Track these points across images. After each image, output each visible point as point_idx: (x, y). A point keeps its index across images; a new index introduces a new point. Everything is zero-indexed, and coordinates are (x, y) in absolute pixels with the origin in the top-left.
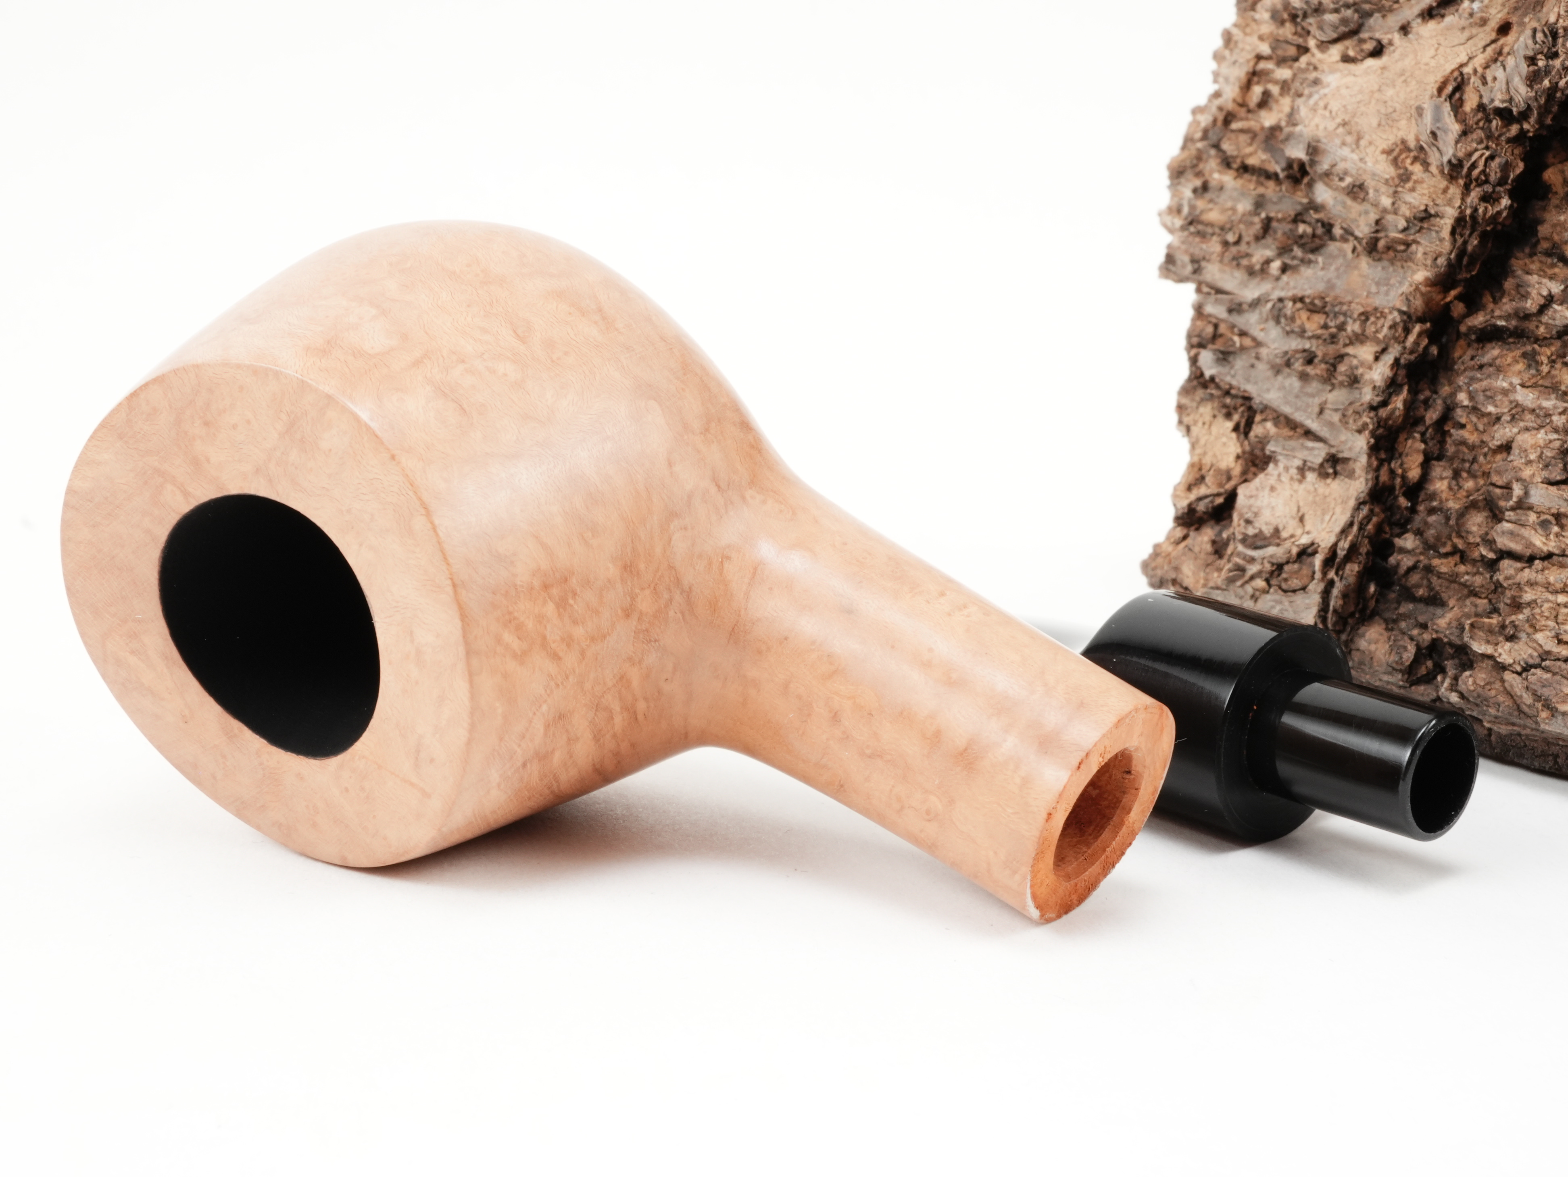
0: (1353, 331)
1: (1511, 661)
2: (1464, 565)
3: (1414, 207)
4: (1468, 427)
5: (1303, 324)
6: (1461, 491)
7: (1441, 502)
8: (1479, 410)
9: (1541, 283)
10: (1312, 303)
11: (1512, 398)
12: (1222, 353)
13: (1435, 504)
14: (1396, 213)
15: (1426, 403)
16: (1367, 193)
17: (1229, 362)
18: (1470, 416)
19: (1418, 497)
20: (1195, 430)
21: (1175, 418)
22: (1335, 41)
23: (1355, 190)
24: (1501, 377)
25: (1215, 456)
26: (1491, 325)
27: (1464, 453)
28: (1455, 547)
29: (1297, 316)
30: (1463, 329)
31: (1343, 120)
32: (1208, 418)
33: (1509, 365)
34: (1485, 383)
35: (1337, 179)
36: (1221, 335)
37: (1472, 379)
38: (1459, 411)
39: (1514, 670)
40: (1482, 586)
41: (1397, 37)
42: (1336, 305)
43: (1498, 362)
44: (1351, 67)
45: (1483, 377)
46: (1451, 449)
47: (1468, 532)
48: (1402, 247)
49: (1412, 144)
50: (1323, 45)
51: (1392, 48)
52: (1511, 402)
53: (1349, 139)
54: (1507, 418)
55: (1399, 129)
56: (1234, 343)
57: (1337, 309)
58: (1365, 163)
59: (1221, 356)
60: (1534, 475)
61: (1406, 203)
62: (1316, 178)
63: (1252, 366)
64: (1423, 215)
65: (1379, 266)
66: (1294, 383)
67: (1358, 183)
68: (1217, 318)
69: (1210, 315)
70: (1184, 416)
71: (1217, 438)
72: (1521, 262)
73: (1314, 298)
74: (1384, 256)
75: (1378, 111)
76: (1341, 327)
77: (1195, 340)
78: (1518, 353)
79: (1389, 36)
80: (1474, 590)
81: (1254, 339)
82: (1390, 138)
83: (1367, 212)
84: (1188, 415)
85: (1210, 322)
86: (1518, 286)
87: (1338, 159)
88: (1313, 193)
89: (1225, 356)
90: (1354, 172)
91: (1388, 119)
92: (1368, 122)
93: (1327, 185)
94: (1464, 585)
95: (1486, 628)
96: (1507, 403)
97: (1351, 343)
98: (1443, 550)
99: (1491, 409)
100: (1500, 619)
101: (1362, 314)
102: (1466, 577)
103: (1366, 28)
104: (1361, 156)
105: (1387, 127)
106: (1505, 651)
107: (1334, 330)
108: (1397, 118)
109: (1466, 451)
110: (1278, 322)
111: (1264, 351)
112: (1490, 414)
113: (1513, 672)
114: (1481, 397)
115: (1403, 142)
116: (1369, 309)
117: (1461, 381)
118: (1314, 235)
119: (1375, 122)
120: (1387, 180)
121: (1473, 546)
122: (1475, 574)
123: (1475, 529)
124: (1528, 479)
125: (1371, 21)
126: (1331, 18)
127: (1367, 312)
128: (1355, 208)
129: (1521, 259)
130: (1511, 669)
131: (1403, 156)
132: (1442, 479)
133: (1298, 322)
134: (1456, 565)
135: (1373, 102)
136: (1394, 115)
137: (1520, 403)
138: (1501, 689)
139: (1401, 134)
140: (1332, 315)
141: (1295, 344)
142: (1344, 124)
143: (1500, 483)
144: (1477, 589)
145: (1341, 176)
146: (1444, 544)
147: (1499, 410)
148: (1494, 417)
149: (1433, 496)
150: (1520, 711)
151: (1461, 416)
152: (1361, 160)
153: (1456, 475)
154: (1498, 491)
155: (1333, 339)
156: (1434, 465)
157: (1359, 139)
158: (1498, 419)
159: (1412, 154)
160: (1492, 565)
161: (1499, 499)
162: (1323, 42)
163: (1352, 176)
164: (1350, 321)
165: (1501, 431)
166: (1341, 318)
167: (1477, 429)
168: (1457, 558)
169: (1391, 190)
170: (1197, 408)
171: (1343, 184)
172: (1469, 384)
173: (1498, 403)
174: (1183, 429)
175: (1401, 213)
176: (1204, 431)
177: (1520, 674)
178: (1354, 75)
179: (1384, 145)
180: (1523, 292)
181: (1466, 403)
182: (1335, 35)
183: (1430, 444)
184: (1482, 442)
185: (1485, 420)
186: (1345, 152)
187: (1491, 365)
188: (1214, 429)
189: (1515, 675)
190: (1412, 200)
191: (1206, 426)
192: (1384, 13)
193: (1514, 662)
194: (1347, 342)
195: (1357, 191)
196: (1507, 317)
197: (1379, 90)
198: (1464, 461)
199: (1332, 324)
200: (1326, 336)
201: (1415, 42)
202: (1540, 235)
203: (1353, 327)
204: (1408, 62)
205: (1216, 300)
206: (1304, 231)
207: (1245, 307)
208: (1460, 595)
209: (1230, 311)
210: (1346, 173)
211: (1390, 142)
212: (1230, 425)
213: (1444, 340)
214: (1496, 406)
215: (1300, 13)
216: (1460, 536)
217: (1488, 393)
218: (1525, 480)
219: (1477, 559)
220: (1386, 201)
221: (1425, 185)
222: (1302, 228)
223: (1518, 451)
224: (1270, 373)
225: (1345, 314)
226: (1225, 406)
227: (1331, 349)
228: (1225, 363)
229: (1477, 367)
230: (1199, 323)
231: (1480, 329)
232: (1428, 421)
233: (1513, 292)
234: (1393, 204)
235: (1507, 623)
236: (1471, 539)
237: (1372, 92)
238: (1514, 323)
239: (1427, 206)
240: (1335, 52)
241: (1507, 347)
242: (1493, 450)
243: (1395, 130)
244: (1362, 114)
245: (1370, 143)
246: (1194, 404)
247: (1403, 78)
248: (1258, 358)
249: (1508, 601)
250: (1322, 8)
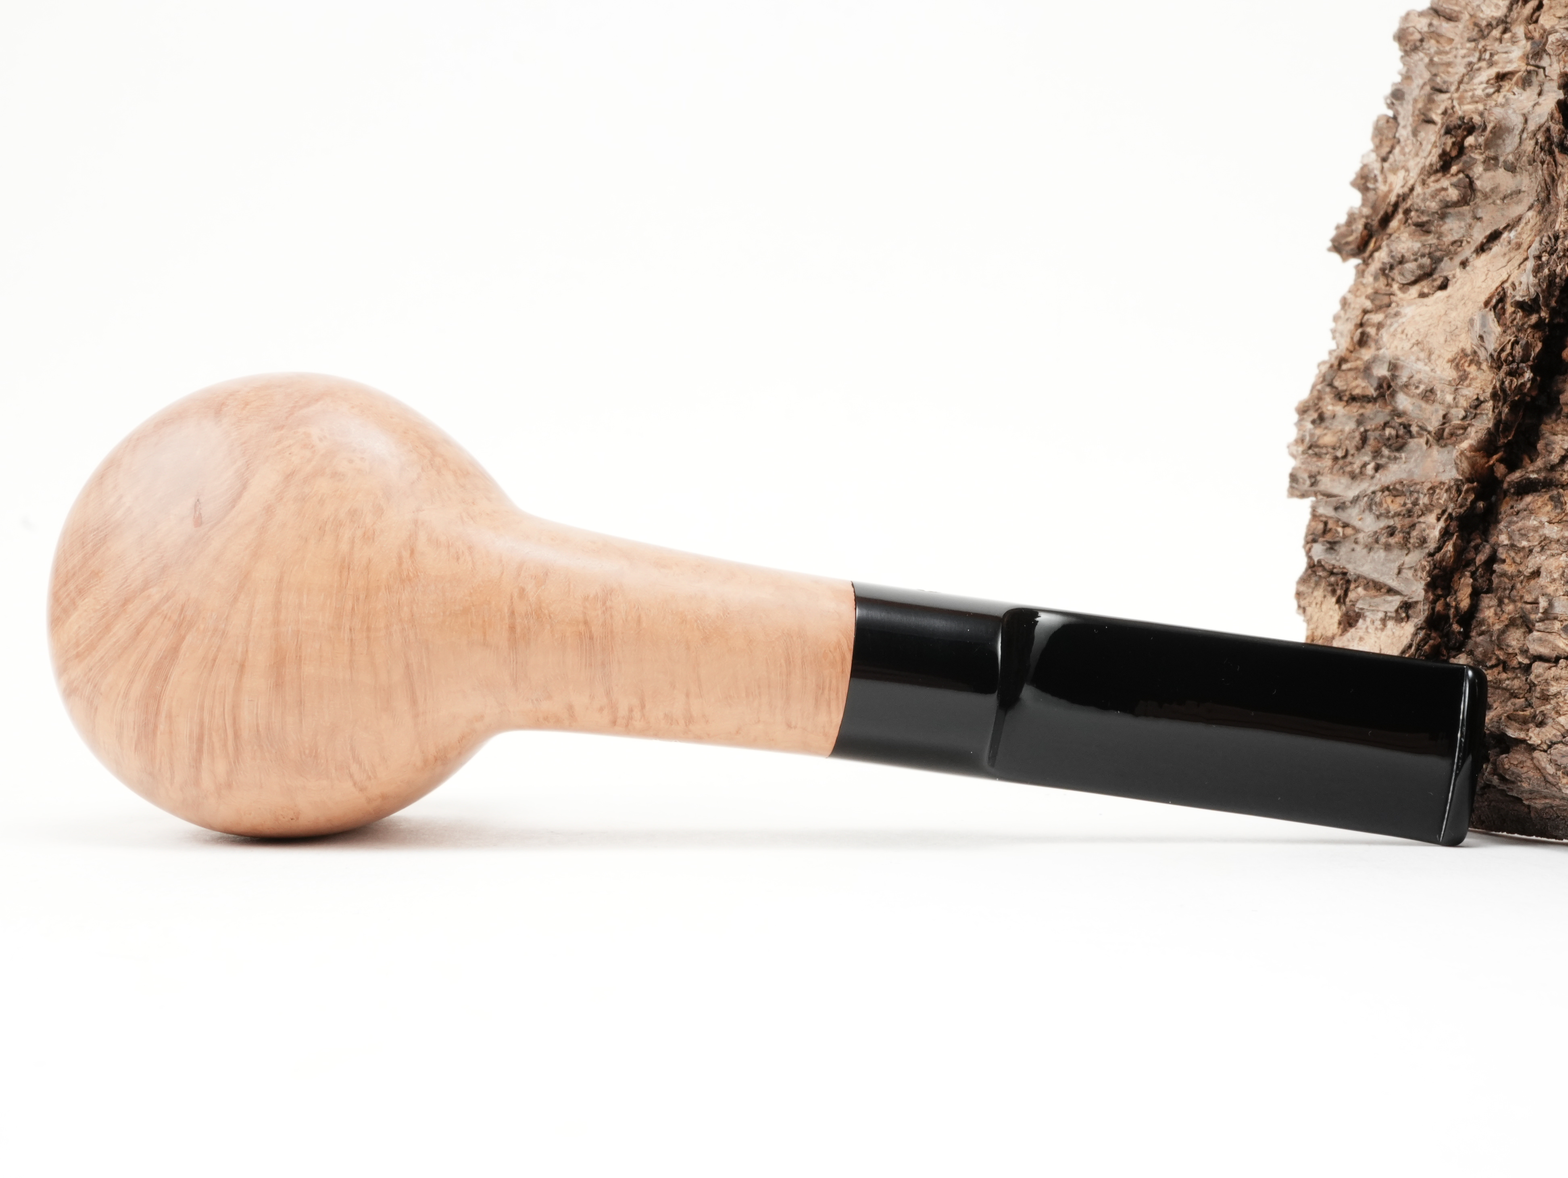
0: (1424, 503)
1: (1539, 742)
2: (1506, 673)
3: (1470, 398)
4: (1507, 561)
5: (1388, 506)
6: (1504, 614)
7: (1489, 625)
8: (1516, 546)
9: (1564, 440)
10: (1395, 489)
11: (1541, 533)
12: (1329, 543)
13: (1484, 628)
14: (1457, 407)
15: (1477, 549)
16: (1436, 394)
17: (1335, 550)
18: (1509, 552)
19: (1471, 625)
20: (1309, 610)
21: (1294, 603)
22: (1414, 283)
23: (1428, 394)
24: (1532, 518)
25: (1324, 628)
26: (1525, 479)
27: (1505, 582)
28: (1498, 659)
29: (1383, 502)
30: (1505, 486)
31: (1417, 340)
32: (1319, 599)
33: (1539, 508)
34: (1520, 524)
35: (1414, 388)
36: (1330, 530)
37: (1511, 523)
38: (1500, 550)
39: (1542, 749)
40: (1520, 688)
41: (1458, 271)
42: (1411, 486)
43: (1530, 507)
44: (1425, 300)
45: (1519, 519)
46: (1496, 581)
47: (1508, 646)
48: (1461, 431)
49: (1469, 351)
50: (1405, 287)
51: (1454, 280)
52: (1540, 536)
53: (1422, 355)
54: (1538, 549)
55: (1460, 342)
56: (1338, 533)
57: (1412, 489)
58: (1435, 372)
59: (1328, 545)
60: (1557, 590)
61: (1463, 396)
62: (1397, 389)
63: (1353, 550)
64: (1476, 403)
65: (1445, 450)
66: (1382, 554)
67: (1429, 388)
68: (1326, 517)
69: (1321, 516)
70: (1301, 600)
71: (1326, 614)
72: (1548, 427)
73: (1395, 484)
74: (1449, 441)
75: (1445, 330)
76: (1415, 503)
77: (1310, 537)
78: (1547, 497)
79: (1453, 272)
80: (1514, 692)
81: (1354, 528)
82: (1454, 350)
83: (1437, 411)
84: (1305, 599)
85: (1322, 521)
86: (1547, 445)
87: (1414, 373)
88: (1396, 402)
89: (1332, 546)
90: (1426, 381)
91: (1452, 335)
92: (1436, 341)
93: (1407, 394)
94: (1506, 689)
95: (1521, 720)
96: (1537, 537)
97: (1423, 514)
98: (1489, 664)
99: (1525, 543)
100: (1532, 710)
101: (1431, 488)
102: (1507, 682)
103: (1439, 270)
104: (1432, 367)
105: (1451, 342)
106: (1534, 734)
107: (1409, 506)
108: (1458, 333)
109: (1507, 581)
110: (1371, 510)
111: (1361, 536)
112: (1524, 548)
113: (1541, 751)
114: (1517, 537)
115: (1463, 350)
116: (1436, 484)
117: (1502, 526)
118: (1397, 436)
119: (1442, 340)
120: (1450, 381)
121: (1512, 656)
122: (1514, 679)
123: (1514, 643)
124: (1552, 594)
125: (1442, 264)
126: (1410, 266)
127: (1434, 487)
128: (1428, 408)
129: (1549, 424)
130: (1540, 748)
131: (1462, 361)
132: (1490, 607)
133: (1385, 506)
134: (1499, 673)
135: (1441, 324)
136: (1457, 332)
137: (1547, 536)
138: (1532, 766)
139: (1461, 345)
140: (1408, 494)
141: (1383, 523)
142: (1418, 343)
143: (1530, 600)
144: (1516, 691)
145: (1417, 385)
146: (1490, 659)
147: (1531, 544)
148: (1527, 550)
149: (1481, 623)
150: (1547, 782)
151: (1502, 554)
152: (1432, 370)
153: (1501, 603)
154: (1529, 606)
155: (1410, 513)
156: (1483, 597)
157: (1430, 354)
158: (1531, 551)
159: (1469, 358)
160: (1527, 669)
161: (1530, 613)
162: (1404, 285)
163: (1425, 383)
164: (1421, 496)
165: (1533, 561)
166: (1416, 495)
167: (1514, 562)
168: (1500, 668)
169: (1453, 389)
170: (1312, 593)
171: (1418, 391)
172: (1507, 527)
173: (1531, 538)
174: (1301, 611)
175: (1460, 405)
176: (1316, 610)
177: (1545, 751)
178: (1426, 305)
179: (1449, 356)
180: (1549, 449)
181: (1506, 542)
182: (1413, 278)
183: (1480, 581)
184: (1519, 571)
185: (1522, 554)
186: (1420, 365)
187: (1525, 510)
188: (1324, 607)
189: (1542, 753)
190: (1467, 393)
191: (1318, 606)
192: (1451, 256)
193: (1542, 743)
194: (1420, 513)
195: (1429, 395)
196: (1538, 472)
197: (1446, 314)
198: (1505, 589)
199: (1408, 501)
200: (1404, 512)
201: (1471, 273)
202: (1561, 401)
203: (1424, 500)
204: (1467, 289)
205: (1326, 502)
206: (1390, 434)
207: (1348, 504)
208: (1503, 698)
209: (1336, 509)
210: (1420, 382)
211: (1453, 353)
212: (1334, 600)
213: (1493, 499)
214: (1529, 541)
215: (1388, 266)
216: (1501, 649)
217: (1523, 532)
218: (1549, 595)
219: (1516, 667)
220: (1449, 398)
221: (1478, 381)
222: (1388, 431)
223: (1545, 573)
224: (1365, 551)
225: (1418, 492)
226: (1331, 585)
227: (1407, 521)
228: (1332, 551)
229: (1515, 513)
230: (1313, 523)
231: (1517, 483)
232: (1478, 563)
233: (1544, 451)
234: (1454, 399)
235: (1537, 712)
236: (1510, 651)
237: (1440, 316)
238: (1543, 474)
239: (1478, 394)
240: (1414, 291)
241: (1538, 494)
242: (1528, 576)
243: (1457, 343)
244: (1432, 335)
245: (1439, 356)
246: (1310, 590)
247: (1463, 302)
248: (1356, 542)
249: (1538, 695)
250: (1405, 260)
